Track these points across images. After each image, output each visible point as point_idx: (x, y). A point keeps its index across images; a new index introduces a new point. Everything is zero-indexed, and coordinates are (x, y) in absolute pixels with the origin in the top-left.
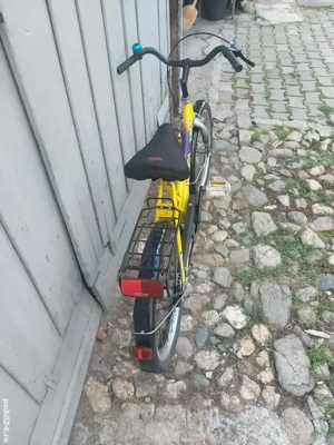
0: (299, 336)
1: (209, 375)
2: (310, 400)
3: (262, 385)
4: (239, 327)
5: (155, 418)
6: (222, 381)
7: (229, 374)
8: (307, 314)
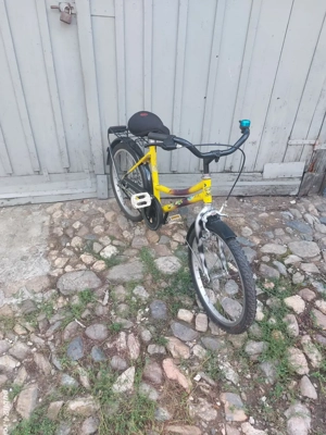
0: (101, 286)
1: (68, 244)
2: (54, 291)
3: (63, 268)
4: (102, 254)
5: (42, 227)
6: (65, 250)
7: (69, 253)
8: (121, 292)
